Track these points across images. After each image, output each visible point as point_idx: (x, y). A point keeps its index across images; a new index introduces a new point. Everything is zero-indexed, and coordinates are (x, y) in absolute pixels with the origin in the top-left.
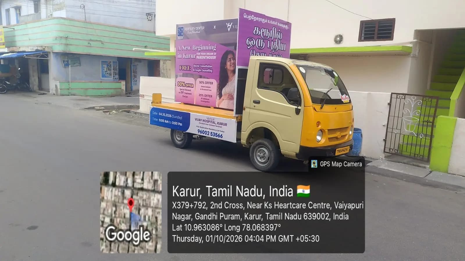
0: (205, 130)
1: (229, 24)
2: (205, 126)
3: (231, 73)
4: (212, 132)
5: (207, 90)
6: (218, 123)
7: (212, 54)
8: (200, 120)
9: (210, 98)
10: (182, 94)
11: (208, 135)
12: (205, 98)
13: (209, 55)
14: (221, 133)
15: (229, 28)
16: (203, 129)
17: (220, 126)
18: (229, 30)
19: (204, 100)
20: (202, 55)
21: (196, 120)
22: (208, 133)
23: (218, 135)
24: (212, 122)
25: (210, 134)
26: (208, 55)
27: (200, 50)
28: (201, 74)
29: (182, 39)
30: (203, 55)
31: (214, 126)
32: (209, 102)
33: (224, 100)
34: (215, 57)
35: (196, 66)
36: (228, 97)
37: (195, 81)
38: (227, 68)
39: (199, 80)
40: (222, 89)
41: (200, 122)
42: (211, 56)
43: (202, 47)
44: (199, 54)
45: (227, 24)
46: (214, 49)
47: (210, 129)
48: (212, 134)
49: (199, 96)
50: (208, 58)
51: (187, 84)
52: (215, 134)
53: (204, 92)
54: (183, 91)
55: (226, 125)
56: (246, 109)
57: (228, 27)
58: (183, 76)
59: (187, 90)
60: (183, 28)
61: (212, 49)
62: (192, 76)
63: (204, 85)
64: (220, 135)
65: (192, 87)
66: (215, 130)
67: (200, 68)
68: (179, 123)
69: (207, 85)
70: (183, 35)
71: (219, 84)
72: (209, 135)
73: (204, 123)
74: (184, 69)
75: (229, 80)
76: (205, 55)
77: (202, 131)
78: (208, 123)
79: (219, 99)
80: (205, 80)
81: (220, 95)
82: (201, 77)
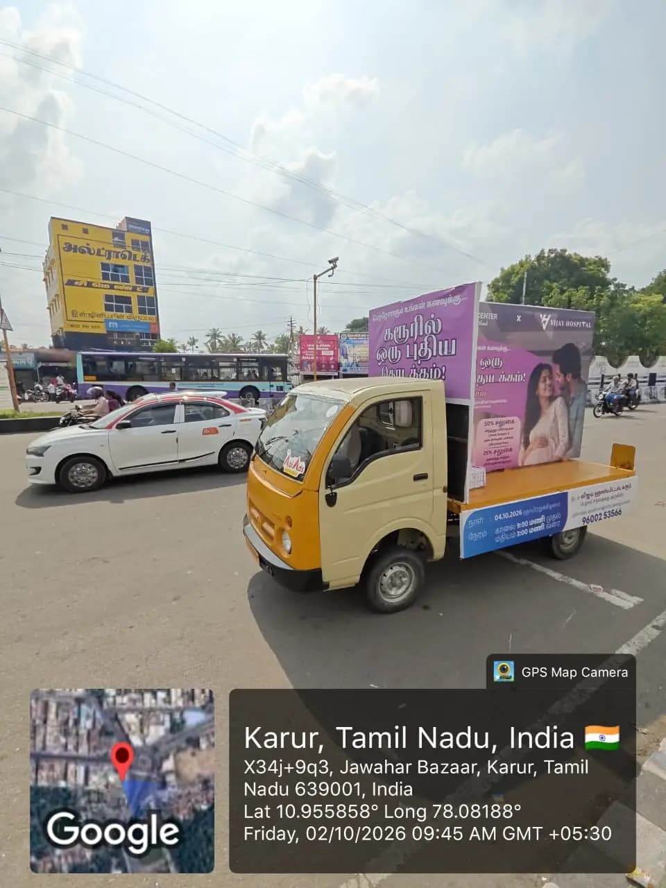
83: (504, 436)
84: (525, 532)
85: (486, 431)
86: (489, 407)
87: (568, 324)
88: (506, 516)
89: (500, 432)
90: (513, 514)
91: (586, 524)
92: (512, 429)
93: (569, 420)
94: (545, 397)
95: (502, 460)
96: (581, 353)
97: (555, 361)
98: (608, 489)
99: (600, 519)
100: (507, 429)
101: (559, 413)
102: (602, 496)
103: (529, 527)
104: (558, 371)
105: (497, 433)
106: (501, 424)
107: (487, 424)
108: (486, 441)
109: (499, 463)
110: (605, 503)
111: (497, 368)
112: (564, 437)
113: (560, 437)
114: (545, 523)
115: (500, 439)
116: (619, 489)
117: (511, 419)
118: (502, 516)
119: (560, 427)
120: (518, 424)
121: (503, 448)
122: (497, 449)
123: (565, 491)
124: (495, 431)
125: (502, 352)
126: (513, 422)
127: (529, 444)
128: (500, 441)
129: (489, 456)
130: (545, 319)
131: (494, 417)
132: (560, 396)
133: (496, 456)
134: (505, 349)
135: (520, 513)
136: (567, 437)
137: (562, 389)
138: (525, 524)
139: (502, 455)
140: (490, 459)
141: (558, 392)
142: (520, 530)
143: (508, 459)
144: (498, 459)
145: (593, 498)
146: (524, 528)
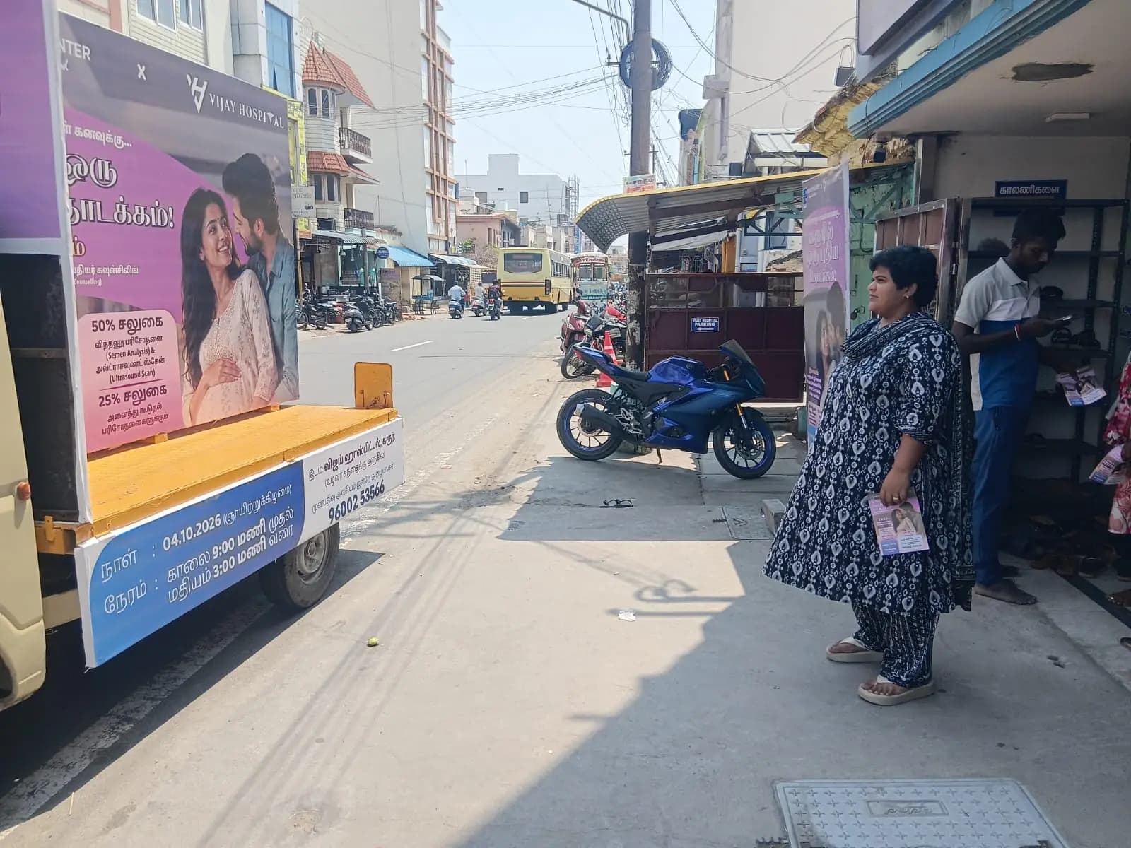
83: (144, 357)
84: (228, 564)
85: (98, 345)
86: (98, 282)
87: (243, 111)
88: (188, 534)
89: (134, 347)
90: (204, 527)
91: (335, 521)
92: (160, 338)
93: (271, 319)
94: (218, 268)
95: (144, 416)
96: (273, 180)
97: (229, 186)
98: (364, 445)
99: (356, 507)
100: (147, 340)
101: (250, 306)
102: (357, 460)
103: (237, 550)
104: (237, 212)
105: (125, 349)
106: (133, 327)
107: (97, 327)
108: (99, 370)
109: (138, 423)
110: (360, 475)
111: (104, 184)
112: (265, 356)
113: (259, 357)
114: (267, 535)
115: (135, 364)
116: (378, 444)
117: (154, 314)
118: (180, 537)
119: (256, 334)
120: (170, 330)
121: (146, 386)
122: (131, 389)
123: (297, 460)
124: (118, 344)
125: (110, 145)
126: (159, 322)
127: (201, 375)
128: (134, 370)
129: (114, 409)
130: (198, 89)
131: (113, 311)
132: (249, 268)
133: (129, 406)
134: (118, 141)
135: (217, 521)
136: (271, 355)
137: (250, 252)
138: (228, 545)
139: (143, 405)
140: (118, 416)
141: (243, 259)
142: (219, 561)
143: (159, 413)
144: (135, 414)
145: (342, 468)
146: (226, 556)
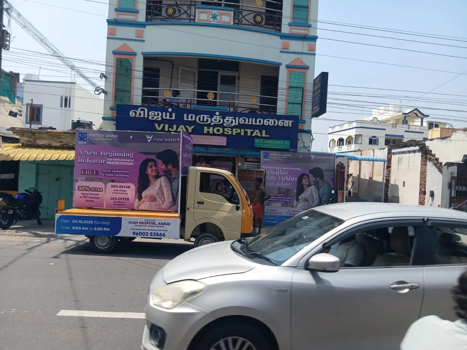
0: (142, 231)
1: (149, 137)
2: (143, 228)
3: (152, 178)
4: (152, 233)
5: (123, 193)
6: (159, 224)
7: (129, 160)
8: (135, 223)
9: (127, 201)
10: (86, 199)
11: (146, 235)
12: (119, 201)
13: (124, 162)
14: (163, 232)
15: (149, 140)
16: (139, 231)
17: (162, 225)
18: (149, 141)
19: (117, 203)
20: (114, 161)
21: (130, 223)
22: (146, 234)
23: (159, 234)
24: (152, 223)
25: (149, 234)
26: (122, 161)
27: (112, 156)
28: (113, 178)
29: (85, 144)
30: (116, 161)
31: (154, 226)
32: (125, 205)
33: (145, 203)
34: (131, 164)
35: (105, 171)
36: (150, 199)
37: (106, 184)
38: (147, 174)
39: (110, 184)
40: (142, 193)
41: (136, 225)
42: (127, 162)
43: (114, 153)
44: (111, 160)
45: (146, 136)
46: (131, 157)
47: (150, 230)
48: (152, 234)
49: (111, 199)
50: (123, 163)
51: (93, 188)
52: (156, 234)
53: (118, 196)
54: (87, 195)
55: (169, 224)
56: (189, 209)
57: (147, 138)
58: (87, 180)
59: (93, 194)
60: (86, 133)
61: (129, 156)
62: (101, 180)
63: (119, 189)
64: (162, 234)
65: (101, 191)
66: (155, 230)
67: (111, 173)
68: (105, 229)
69: (122, 189)
70: (86, 141)
71: (138, 188)
72: (148, 236)
73: (140, 225)
74: (89, 174)
75: (151, 184)
76: (118, 161)
77: (138, 233)
78: (146, 225)
79: (138, 201)
80: (119, 184)
81: (140, 198)
82: (113, 181)
